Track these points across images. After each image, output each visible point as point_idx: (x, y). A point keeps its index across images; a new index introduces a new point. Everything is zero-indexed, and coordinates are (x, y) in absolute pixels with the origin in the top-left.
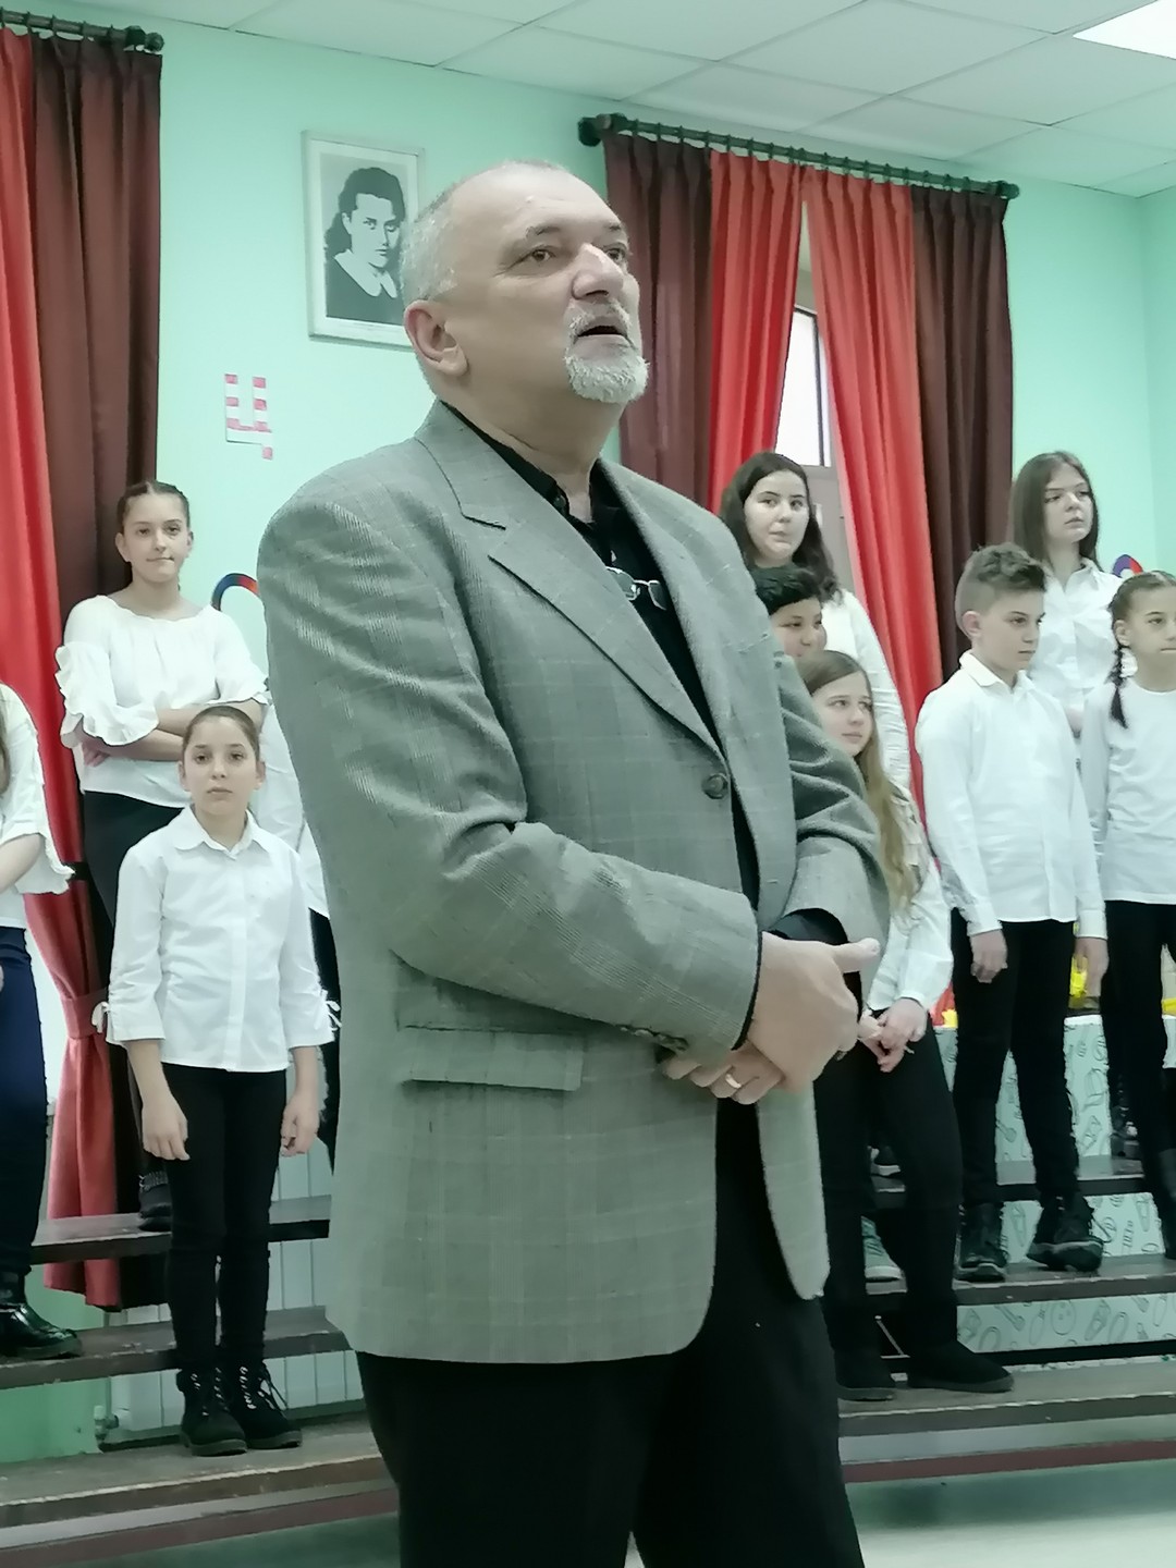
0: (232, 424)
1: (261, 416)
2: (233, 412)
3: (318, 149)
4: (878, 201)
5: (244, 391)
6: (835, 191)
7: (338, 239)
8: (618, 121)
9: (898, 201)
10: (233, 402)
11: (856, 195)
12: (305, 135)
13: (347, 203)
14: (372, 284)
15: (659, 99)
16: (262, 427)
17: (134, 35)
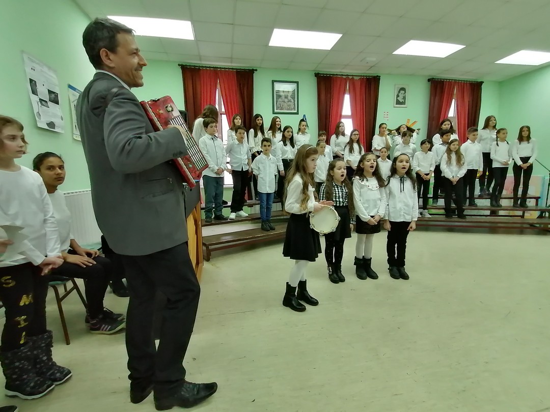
0: (384, 117)
1: (387, 116)
3: (396, 86)
4: (465, 85)
5: (386, 114)
6: (460, 85)
7: (398, 96)
8: (433, 78)
9: (468, 85)
10: (384, 115)
11: (463, 84)
12: (395, 85)
13: (399, 92)
14: (401, 101)
15: (438, 75)
17: (377, 76)
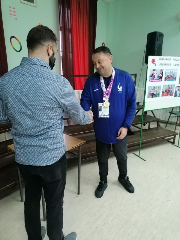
0: (11, 14)
1: (15, 13)
2: (11, 12)
10: (11, 11)
16: (15, 15)
